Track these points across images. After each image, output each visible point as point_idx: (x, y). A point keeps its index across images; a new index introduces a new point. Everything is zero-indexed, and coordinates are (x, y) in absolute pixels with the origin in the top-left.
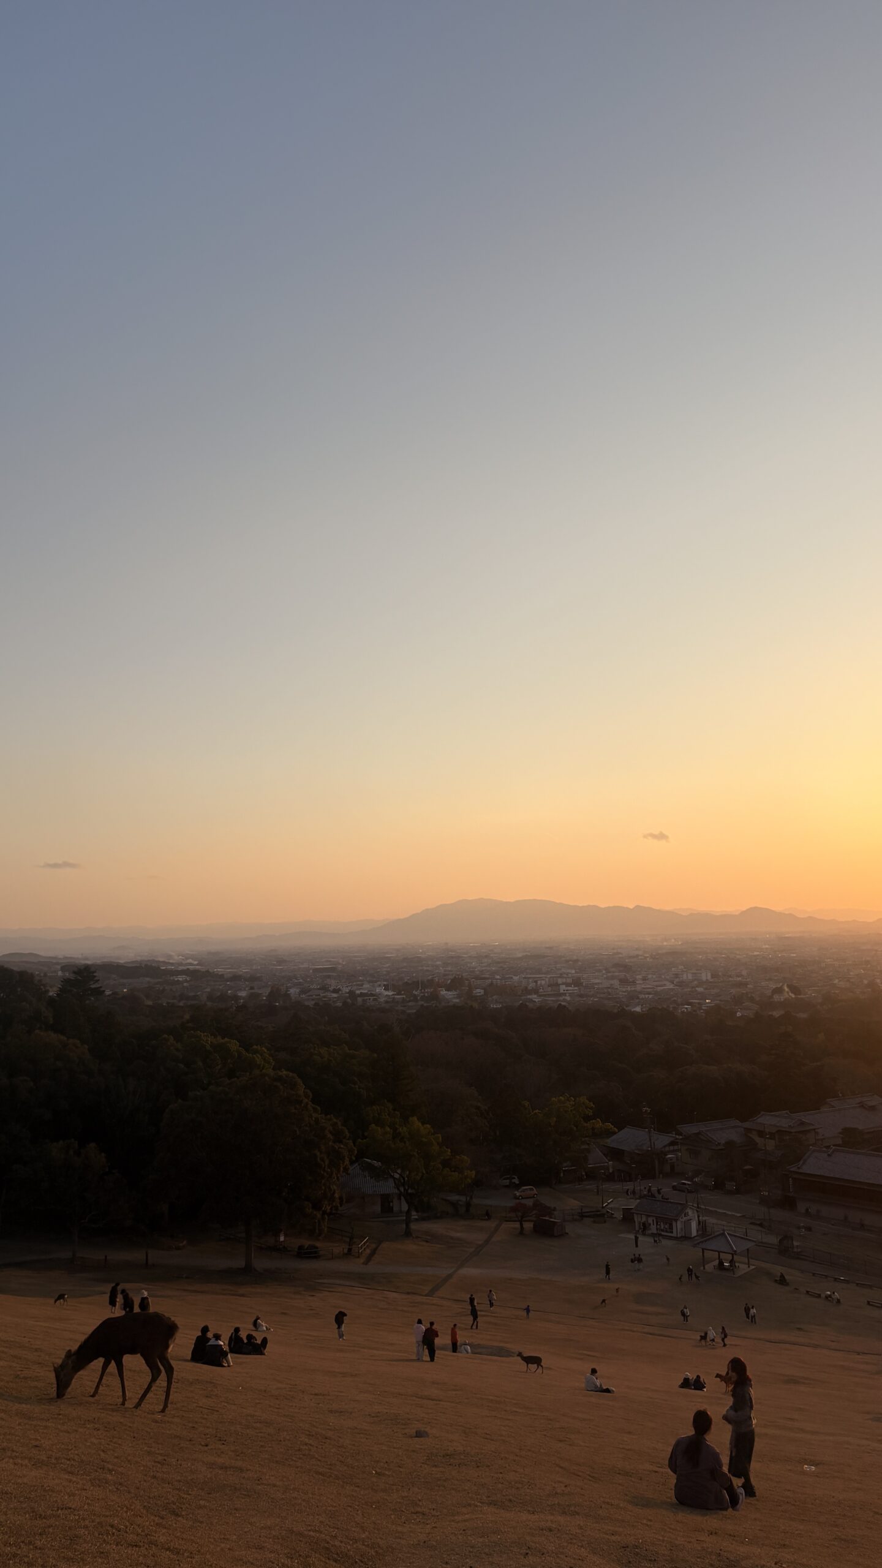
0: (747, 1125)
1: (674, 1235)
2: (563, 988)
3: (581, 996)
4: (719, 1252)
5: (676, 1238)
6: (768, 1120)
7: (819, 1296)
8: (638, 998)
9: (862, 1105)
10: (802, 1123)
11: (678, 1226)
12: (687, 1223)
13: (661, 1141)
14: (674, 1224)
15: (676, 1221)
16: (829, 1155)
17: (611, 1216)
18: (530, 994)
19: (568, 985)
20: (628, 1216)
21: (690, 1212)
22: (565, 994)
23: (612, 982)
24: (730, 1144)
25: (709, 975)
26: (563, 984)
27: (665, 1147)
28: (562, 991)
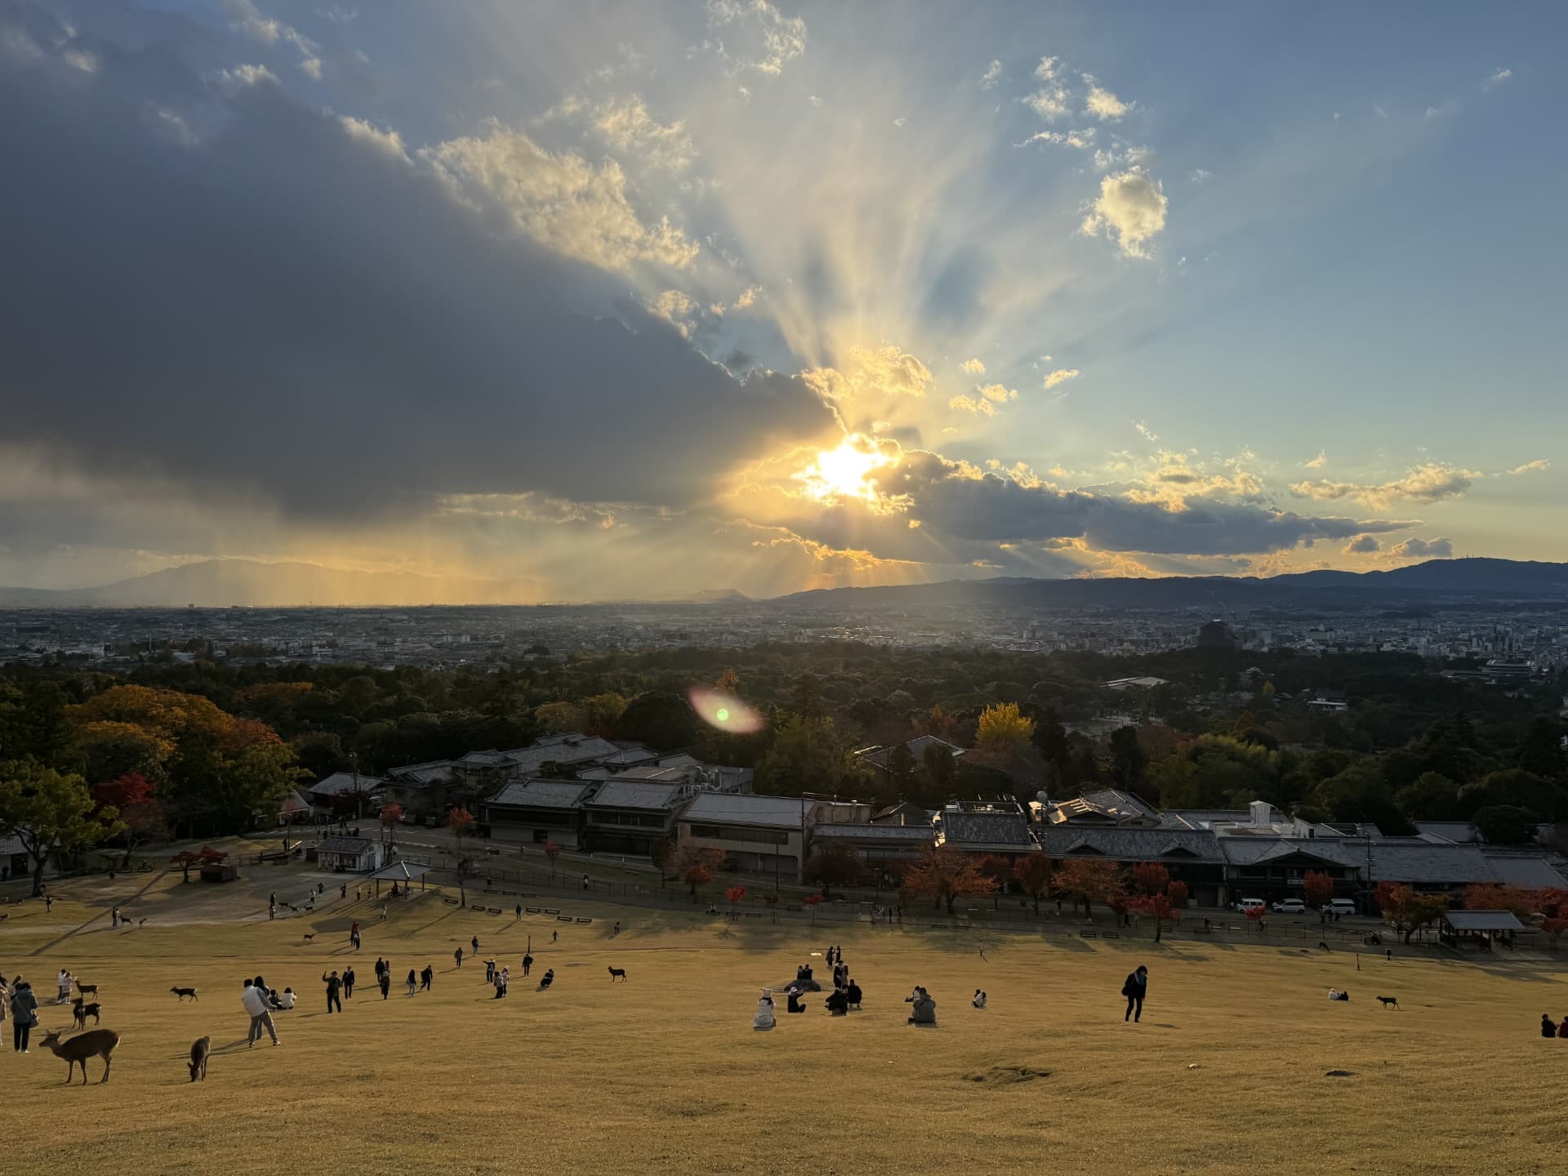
0: (455, 764)
1: (357, 869)
2: (316, 649)
3: (334, 657)
4: (395, 880)
5: (359, 873)
6: (475, 759)
7: (483, 909)
8: (393, 658)
9: (566, 742)
10: (507, 760)
11: (362, 862)
12: (372, 858)
13: (367, 783)
14: (357, 858)
15: (360, 856)
16: (525, 786)
17: (295, 857)
18: (278, 655)
19: (321, 646)
20: (312, 856)
21: (376, 846)
22: (316, 655)
23: (370, 644)
24: (435, 782)
25: (468, 638)
26: (317, 645)
27: (372, 789)
28: (314, 652)
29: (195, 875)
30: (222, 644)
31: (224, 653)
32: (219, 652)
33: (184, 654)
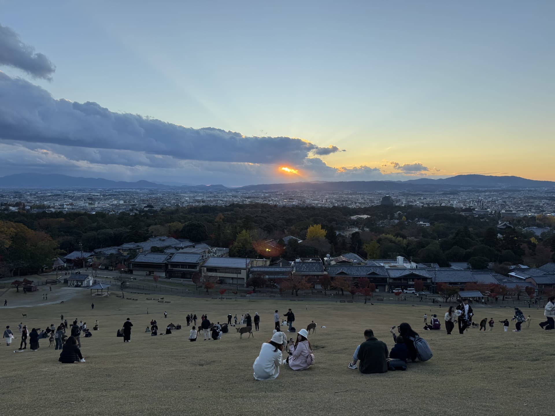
0: (119, 248)
1: (83, 286)
2: (65, 206)
3: (73, 209)
4: (98, 289)
5: (84, 287)
6: (126, 246)
7: (131, 299)
8: (95, 209)
9: (160, 240)
10: (138, 246)
11: (85, 283)
12: (89, 282)
13: (86, 255)
14: (83, 282)
15: (84, 281)
16: (145, 255)
17: (60, 282)
18: (51, 208)
19: (67, 205)
20: (66, 281)
21: (90, 278)
22: (65, 208)
23: (86, 204)
24: (111, 254)
25: (123, 202)
26: (66, 205)
27: (88, 257)
28: (65, 207)
29: (21, 289)
30: (29, 204)
31: (29, 208)
32: (27, 207)
33: (14, 208)
